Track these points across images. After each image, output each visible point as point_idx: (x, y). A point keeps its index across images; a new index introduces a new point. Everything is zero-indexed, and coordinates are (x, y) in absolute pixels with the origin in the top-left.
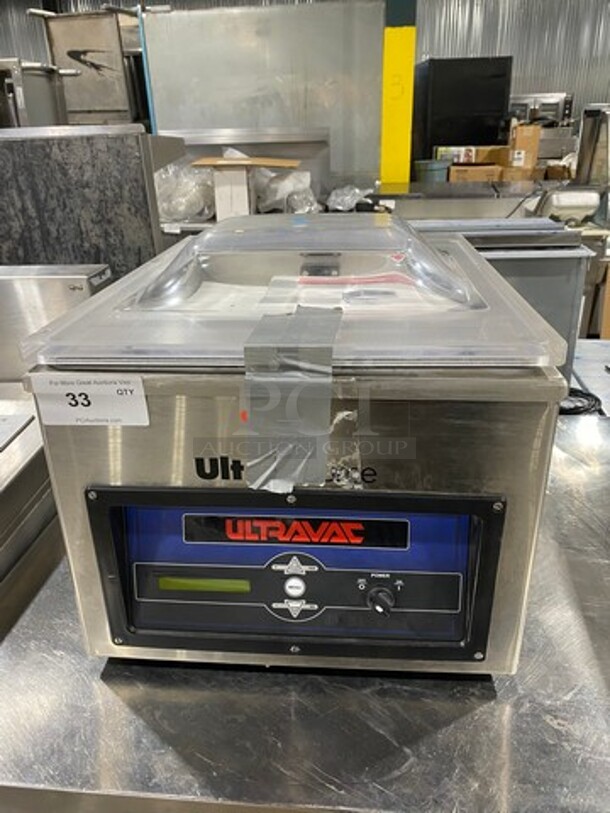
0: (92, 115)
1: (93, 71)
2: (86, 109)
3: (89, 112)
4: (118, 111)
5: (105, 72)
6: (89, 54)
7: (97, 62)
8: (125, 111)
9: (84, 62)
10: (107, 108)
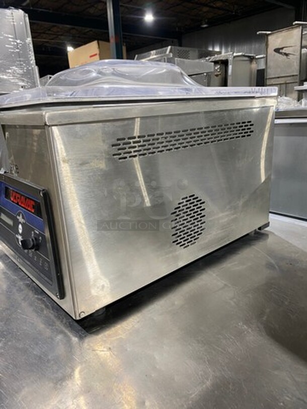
0: (280, 79)
1: (285, 57)
2: (277, 76)
3: (278, 77)
4: (293, 76)
5: (291, 57)
6: (285, 49)
7: (287, 52)
8: (297, 75)
9: (281, 53)
10: (287, 75)
